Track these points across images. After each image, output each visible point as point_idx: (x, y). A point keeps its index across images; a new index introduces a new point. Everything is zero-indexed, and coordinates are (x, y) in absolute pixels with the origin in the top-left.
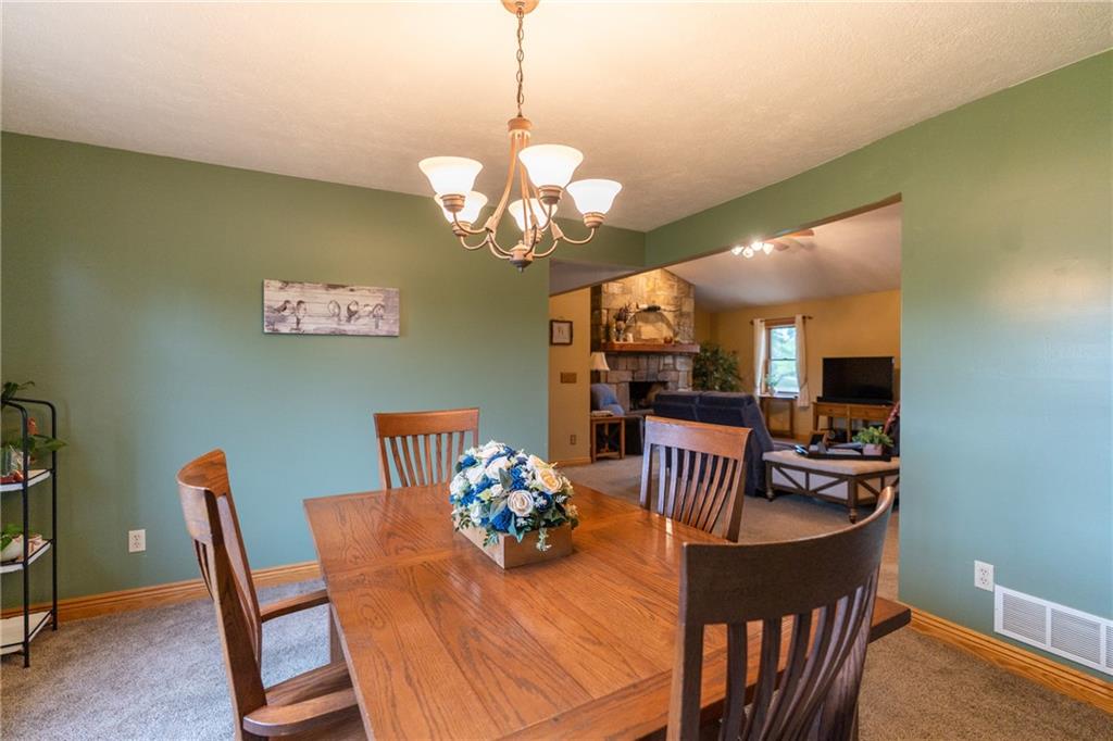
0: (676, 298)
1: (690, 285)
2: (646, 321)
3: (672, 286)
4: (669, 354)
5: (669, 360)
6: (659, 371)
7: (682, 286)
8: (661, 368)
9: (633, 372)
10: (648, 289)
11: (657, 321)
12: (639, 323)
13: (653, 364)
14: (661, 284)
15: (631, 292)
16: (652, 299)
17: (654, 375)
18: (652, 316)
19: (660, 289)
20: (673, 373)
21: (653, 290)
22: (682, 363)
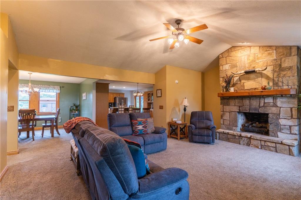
0: (275, 60)
1: (291, 47)
2: (248, 79)
3: (270, 54)
4: (268, 96)
5: (270, 100)
6: (260, 107)
7: (281, 50)
8: (262, 104)
9: (239, 107)
10: (249, 62)
11: (258, 77)
12: (243, 81)
13: (255, 103)
14: (259, 56)
15: (237, 66)
16: (253, 66)
17: (255, 109)
18: (252, 76)
19: (258, 59)
20: (274, 109)
21: (254, 61)
22: (282, 102)
